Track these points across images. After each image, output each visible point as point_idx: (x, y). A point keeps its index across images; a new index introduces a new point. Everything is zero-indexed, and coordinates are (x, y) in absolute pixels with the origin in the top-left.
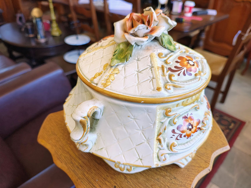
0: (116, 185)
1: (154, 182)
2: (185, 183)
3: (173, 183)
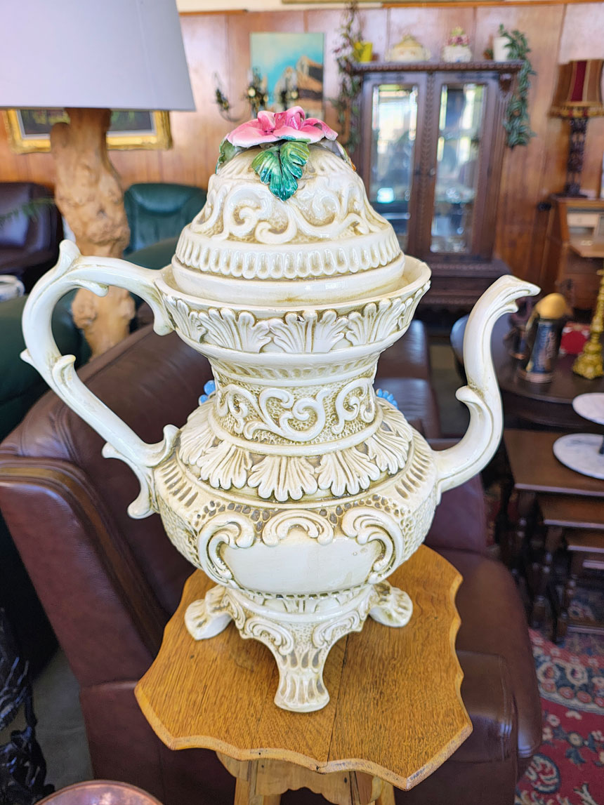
0: (195, 656)
1: (231, 696)
2: (258, 737)
3: (247, 721)
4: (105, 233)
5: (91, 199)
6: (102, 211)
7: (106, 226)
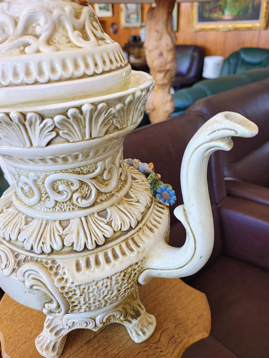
4: (161, 66)
5: (157, 48)
6: (161, 55)
7: (162, 63)
